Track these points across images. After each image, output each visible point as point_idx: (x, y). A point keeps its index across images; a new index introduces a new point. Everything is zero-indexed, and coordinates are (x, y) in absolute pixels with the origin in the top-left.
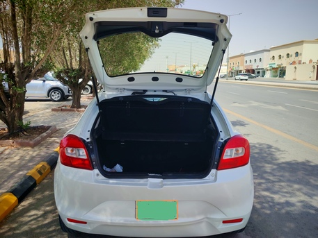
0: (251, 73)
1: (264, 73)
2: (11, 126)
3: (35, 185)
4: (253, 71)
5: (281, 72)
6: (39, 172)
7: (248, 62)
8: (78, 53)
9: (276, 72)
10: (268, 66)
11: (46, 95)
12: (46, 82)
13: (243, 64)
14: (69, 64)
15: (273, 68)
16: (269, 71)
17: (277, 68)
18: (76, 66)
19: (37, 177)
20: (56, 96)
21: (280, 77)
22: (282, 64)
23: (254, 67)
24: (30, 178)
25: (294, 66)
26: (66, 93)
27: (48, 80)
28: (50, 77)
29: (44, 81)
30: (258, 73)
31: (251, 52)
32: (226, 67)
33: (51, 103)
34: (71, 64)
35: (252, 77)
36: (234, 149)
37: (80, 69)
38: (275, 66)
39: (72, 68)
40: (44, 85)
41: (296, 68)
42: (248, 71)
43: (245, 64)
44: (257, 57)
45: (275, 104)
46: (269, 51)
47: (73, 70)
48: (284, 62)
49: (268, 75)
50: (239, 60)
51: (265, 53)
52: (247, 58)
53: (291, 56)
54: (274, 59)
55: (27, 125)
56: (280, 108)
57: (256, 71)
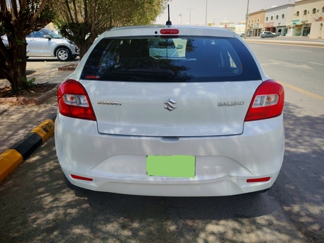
0: (272, 31)
1: (286, 31)
2: (14, 83)
3: (41, 142)
4: (274, 29)
5: (306, 30)
6: (45, 129)
7: (270, 19)
8: (83, 6)
9: (300, 29)
10: (292, 23)
11: (53, 55)
12: (52, 40)
13: (263, 22)
14: (74, 17)
15: (297, 26)
16: (292, 29)
17: (301, 26)
18: (81, 19)
19: (43, 134)
20: (63, 56)
21: (303, 35)
22: (307, 21)
23: (275, 25)
24: (35, 135)
25: (320, 22)
26: (74, 52)
27: (53, 38)
28: (56, 35)
29: (50, 39)
30: (280, 31)
31: (273, 7)
32: (245, 26)
33: (58, 62)
34: (76, 17)
35: (273, 36)
36: (266, 96)
37: (86, 23)
38: (299, 23)
39: (77, 22)
40: (49, 44)
41: (322, 25)
42: (268, 29)
43: (266, 22)
44: (279, 13)
45: (298, 63)
46: (293, 5)
47: (79, 24)
48: (310, 19)
49: (290, 33)
50: (259, 16)
51: (289, 8)
52: (268, 15)
53: (318, 11)
54: (298, 15)
55: (31, 82)
56: (305, 66)
57: (277, 30)
